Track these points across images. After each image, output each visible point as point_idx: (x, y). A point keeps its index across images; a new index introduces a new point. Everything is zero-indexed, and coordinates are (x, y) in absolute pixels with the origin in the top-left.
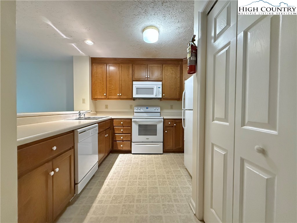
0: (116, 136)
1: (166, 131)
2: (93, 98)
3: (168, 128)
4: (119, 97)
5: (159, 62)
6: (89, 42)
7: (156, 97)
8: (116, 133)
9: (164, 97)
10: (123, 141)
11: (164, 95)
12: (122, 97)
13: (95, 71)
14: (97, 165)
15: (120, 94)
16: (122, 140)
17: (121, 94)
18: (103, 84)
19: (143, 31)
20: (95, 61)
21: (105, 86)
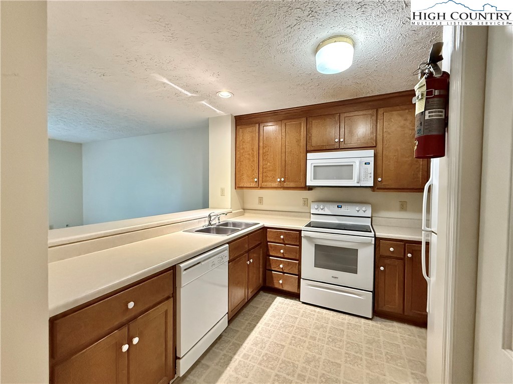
0: (271, 260)
1: (382, 268)
2: (237, 186)
3: (388, 261)
4: (280, 184)
5: (370, 103)
6: (225, 94)
7: (359, 185)
8: (271, 254)
9: (379, 185)
10: (284, 273)
11: (380, 179)
12: (285, 185)
13: (241, 138)
14: (226, 319)
15: (283, 179)
16: (281, 271)
17: (285, 178)
18: (254, 161)
19: (316, 50)
20: (241, 121)
21: (256, 165)
